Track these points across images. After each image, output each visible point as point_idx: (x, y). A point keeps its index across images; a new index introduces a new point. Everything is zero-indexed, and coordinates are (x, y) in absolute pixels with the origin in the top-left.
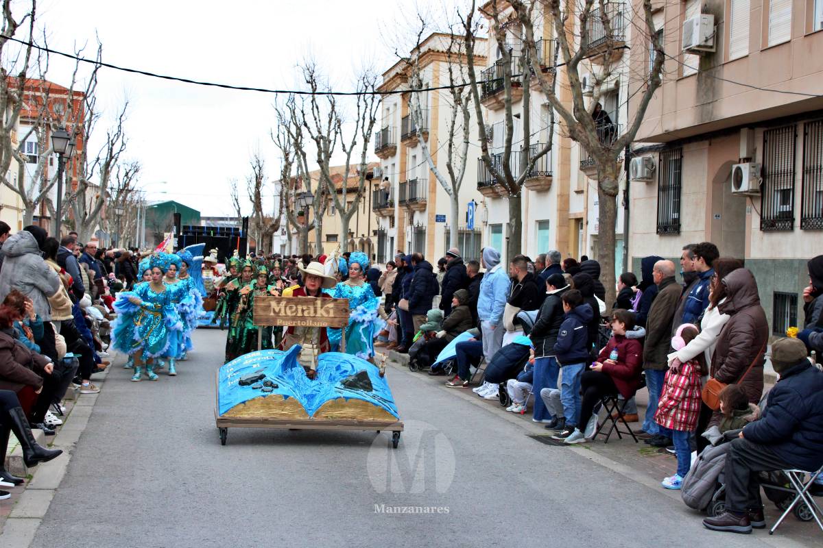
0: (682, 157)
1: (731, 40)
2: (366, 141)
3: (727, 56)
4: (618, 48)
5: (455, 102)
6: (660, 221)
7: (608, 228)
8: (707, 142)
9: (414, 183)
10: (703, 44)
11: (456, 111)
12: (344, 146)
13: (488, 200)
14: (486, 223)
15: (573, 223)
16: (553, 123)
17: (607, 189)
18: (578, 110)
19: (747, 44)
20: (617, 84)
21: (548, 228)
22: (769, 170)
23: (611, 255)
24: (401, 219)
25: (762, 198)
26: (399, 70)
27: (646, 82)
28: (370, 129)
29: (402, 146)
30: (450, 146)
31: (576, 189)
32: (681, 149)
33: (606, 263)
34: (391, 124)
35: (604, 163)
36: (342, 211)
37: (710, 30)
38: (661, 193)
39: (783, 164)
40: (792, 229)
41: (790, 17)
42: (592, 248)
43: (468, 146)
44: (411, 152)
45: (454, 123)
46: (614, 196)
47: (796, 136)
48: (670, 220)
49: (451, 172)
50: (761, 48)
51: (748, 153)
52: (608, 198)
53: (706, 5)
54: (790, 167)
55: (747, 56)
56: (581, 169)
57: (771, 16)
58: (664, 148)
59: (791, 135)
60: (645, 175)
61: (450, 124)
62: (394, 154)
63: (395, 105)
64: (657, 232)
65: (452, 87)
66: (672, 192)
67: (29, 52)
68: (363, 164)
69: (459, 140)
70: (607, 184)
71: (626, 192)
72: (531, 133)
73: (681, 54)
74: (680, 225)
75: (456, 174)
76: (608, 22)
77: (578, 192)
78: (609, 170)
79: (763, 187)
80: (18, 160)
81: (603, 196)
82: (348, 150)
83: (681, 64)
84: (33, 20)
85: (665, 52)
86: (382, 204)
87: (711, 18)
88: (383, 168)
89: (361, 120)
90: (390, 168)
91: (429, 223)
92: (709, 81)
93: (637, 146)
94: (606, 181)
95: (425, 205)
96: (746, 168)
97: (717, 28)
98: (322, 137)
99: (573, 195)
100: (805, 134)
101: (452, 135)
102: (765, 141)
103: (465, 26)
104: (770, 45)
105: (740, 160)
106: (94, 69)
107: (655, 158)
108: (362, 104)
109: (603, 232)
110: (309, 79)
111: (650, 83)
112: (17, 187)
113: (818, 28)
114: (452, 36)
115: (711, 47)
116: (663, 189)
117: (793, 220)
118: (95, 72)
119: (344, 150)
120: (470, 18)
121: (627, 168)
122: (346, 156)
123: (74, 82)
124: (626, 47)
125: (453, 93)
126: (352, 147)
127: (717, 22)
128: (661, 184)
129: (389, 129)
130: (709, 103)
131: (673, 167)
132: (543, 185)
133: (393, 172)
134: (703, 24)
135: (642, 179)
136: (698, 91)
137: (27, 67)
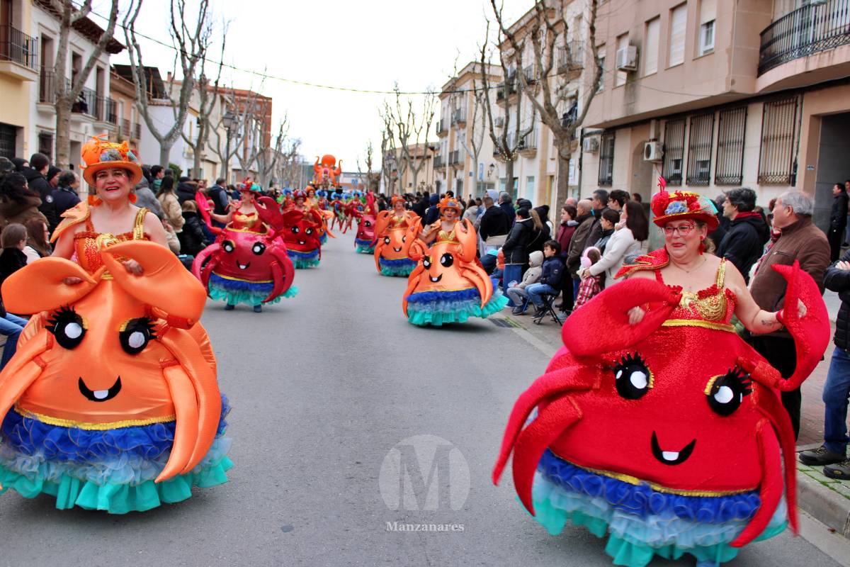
0: (615, 138)
1: (647, 62)
2: (429, 126)
3: (644, 72)
4: (578, 69)
5: (477, 100)
6: (600, 178)
7: (564, 180)
8: (630, 129)
9: (457, 152)
10: (629, 65)
11: (477, 107)
12: (416, 130)
13: (499, 163)
14: (497, 177)
15: (548, 178)
16: (534, 114)
17: (564, 156)
18: (547, 105)
19: (656, 65)
20: (577, 92)
21: (533, 181)
22: (668, 147)
24: (450, 174)
25: (663, 164)
26: (450, 84)
28: (431, 119)
29: (452, 130)
30: (473, 128)
31: (551, 157)
32: (614, 134)
34: (445, 117)
35: (563, 140)
36: (413, 168)
37: (633, 57)
38: (601, 161)
39: (676, 143)
40: (680, 184)
41: (683, 48)
43: (483, 129)
44: (456, 134)
46: (568, 160)
47: (685, 125)
48: (607, 178)
49: (473, 145)
50: (665, 68)
51: (655, 135)
52: (564, 161)
53: (632, 43)
54: (681, 145)
55: (656, 73)
56: (554, 144)
57: (673, 47)
58: (605, 132)
59: (682, 125)
60: (592, 149)
62: (446, 135)
63: (448, 105)
66: (608, 160)
68: (426, 140)
70: (564, 153)
71: (581, 160)
72: (521, 120)
73: (615, 70)
74: (612, 181)
75: (477, 146)
76: (569, 50)
77: (552, 159)
78: (566, 143)
79: (663, 157)
81: (561, 161)
82: (418, 131)
83: (615, 77)
84: (223, 48)
85: (604, 69)
86: (438, 165)
87: (634, 49)
88: (440, 143)
89: (425, 116)
90: (444, 144)
91: (466, 177)
92: (632, 89)
93: (588, 130)
94: (564, 150)
95: (463, 166)
96: (653, 145)
97: (638, 55)
98: (402, 124)
99: (549, 161)
100: (691, 124)
101: (474, 122)
102: (666, 128)
103: (481, 52)
104: (670, 66)
105: (650, 140)
107: (598, 138)
108: (427, 104)
110: (394, 88)
111: (592, 88)
112: (216, 150)
113: (702, 54)
114: (476, 63)
115: (634, 67)
116: (603, 158)
117: (681, 179)
119: (416, 132)
120: (484, 47)
121: (581, 144)
122: (417, 136)
124: (582, 68)
125: (476, 95)
127: (638, 52)
128: (602, 154)
129: (445, 120)
130: (631, 103)
131: (609, 144)
132: (532, 155)
133: (446, 146)
134: (629, 52)
135: (590, 151)
136: (625, 96)
137: (219, 77)
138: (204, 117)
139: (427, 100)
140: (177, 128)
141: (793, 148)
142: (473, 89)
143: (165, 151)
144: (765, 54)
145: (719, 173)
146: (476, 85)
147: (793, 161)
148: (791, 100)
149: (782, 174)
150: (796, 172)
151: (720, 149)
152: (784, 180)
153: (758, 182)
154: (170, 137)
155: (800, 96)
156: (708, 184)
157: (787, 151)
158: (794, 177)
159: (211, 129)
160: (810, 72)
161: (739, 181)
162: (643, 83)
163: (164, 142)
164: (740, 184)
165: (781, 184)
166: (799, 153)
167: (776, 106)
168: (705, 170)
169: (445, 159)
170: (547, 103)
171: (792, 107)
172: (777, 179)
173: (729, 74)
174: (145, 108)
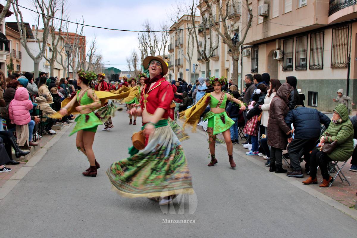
0: (258, 49)
1: (274, 11)
2: (165, 47)
3: (272, 16)
4: (239, 16)
5: (189, 34)
6: (252, 69)
7: (236, 71)
8: (266, 44)
9: (179, 59)
10: (264, 13)
11: (190, 37)
12: (158, 49)
13: (201, 64)
14: (200, 71)
15: (226, 70)
16: (219, 39)
17: (235, 59)
18: (226, 34)
19: (278, 13)
20: (238, 27)
21: (218, 72)
22: (285, 52)
23: (237, 79)
24: (176, 70)
25: (283, 61)
26: (174, 26)
27: (247, 25)
28: (166, 44)
29: (176, 49)
30: (188, 47)
31: (227, 60)
32: (258, 47)
33: (235, 82)
34: (172, 43)
35: (234, 50)
37: (266, 9)
38: (252, 60)
39: (289, 50)
40: (292, 70)
41: (291, 3)
42: (231, 78)
43: (193, 48)
44: (178, 50)
45: (189, 40)
46: (237, 61)
47: (293, 41)
48: (255, 69)
49: (188, 56)
50: (282, 14)
51: (279, 47)
52: (235, 61)
53: (265, 1)
54: (292, 51)
55: (278, 16)
56: (228, 54)
57: (286, 3)
58: (253, 46)
59: (292, 41)
60: (247, 55)
61: (188, 40)
62: (173, 51)
63: (174, 37)
64: (251, 72)
65: (188, 29)
66: (255, 60)
67: (61, 22)
68: (164, 54)
69: (191, 46)
70: (235, 57)
71: (242, 60)
73: (257, 16)
74: (258, 70)
75: (190, 56)
76: (235, 7)
78: (236, 53)
79: (283, 57)
80: (61, 55)
81: (234, 61)
82: (159, 50)
83: (258, 19)
84: (62, 13)
85: (253, 15)
87: (267, 5)
88: (170, 55)
89: (163, 41)
90: (172, 56)
91: (184, 71)
92: (266, 25)
93: (245, 46)
94: (235, 56)
95: (182, 66)
96: (278, 52)
97: (269, 8)
98: (152, 46)
99: (226, 62)
100: (296, 41)
101: (189, 44)
102: (284, 43)
103: (191, 10)
104: (285, 13)
105: (276, 49)
106: (82, 27)
107: (250, 49)
108: (163, 36)
109: (234, 72)
110: (147, 29)
111: (248, 25)
112: (61, 64)
113: (300, 6)
114: (188, 15)
115: (267, 14)
116: (253, 59)
117: (292, 68)
118: (82, 28)
119: (158, 50)
120: (193, 7)
121: (242, 53)
122: (159, 52)
123: (77, 31)
124: (241, 16)
125: (189, 31)
126: (161, 49)
127: (269, 6)
128: (252, 57)
130: (266, 32)
131: (256, 51)
132: (217, 59)
133: (173, 57)
134: (264, 7)
135: (246, 56)
136: (263, 28)
137: (61, 27)
138: (54, 47)
139: (163, 34)
140: (42, 53)
141: (348, 50)
142: (187, 28)
143: (36, 65)
144: (332, 5)
145: (311, 64)
146: (189, 26)
147: (348, 56)
148: (346, 27)
149: (343, 63)
150: (349, 61)
151: (311, 52)
152: (344, 65)
153: (331, 67)
154: (39, 57)
155: (350, 25)
156: (306, 69)
157: (345, 52)
158: (349, 64)
159: (58, 53)
160: (355, 12)
161: (322, 67)
162: (272, 21)
163: (36, 60)
164: (322, 69)
165: (343, 68)
166: (351, 52)
167: (338, 30)
168: (305, 62)
169: (173, 63)
170: (226, 33)
171: (346, 30)
172: (341, 65)
173: (315, 16)
174: (25, 43)
